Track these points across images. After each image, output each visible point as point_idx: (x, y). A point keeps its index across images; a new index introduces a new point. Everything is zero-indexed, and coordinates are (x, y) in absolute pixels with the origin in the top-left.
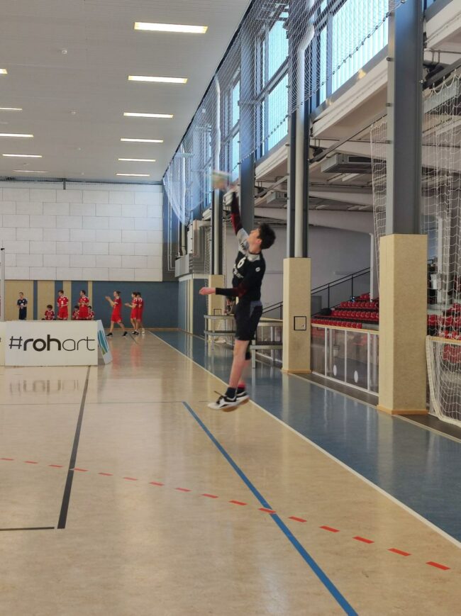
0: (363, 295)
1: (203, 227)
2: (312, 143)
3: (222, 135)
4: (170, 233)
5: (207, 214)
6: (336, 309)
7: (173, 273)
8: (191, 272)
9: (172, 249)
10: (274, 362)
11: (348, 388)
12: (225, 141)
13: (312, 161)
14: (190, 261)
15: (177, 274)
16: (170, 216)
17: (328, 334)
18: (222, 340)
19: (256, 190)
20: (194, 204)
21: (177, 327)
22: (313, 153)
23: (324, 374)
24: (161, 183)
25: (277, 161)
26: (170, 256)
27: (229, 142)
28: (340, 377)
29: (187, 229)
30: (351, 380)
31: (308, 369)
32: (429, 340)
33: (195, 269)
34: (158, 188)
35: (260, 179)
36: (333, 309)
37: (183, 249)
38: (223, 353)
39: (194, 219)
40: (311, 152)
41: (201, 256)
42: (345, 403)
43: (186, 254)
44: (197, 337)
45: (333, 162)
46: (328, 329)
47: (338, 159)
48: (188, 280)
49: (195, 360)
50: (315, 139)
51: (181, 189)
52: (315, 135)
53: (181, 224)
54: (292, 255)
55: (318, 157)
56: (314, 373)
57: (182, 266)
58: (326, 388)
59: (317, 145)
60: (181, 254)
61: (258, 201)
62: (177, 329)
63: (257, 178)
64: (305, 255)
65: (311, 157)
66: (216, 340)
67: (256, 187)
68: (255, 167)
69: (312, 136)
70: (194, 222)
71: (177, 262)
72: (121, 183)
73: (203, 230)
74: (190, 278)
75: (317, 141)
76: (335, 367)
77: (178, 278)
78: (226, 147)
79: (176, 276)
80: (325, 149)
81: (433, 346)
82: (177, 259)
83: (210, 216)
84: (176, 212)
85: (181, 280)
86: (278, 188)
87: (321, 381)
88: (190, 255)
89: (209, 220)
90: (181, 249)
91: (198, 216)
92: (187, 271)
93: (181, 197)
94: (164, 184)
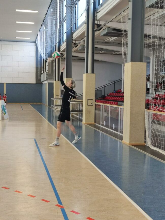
0: (119, 90)
1: (52, 60)
2: (96, 22)
3: (59, 20)
4: (39, 63)
6: (107, 96)
7: (40, 80)
8: (47, 80)
9: (40, 69)
11: (110, 131)
13: (96, 31)
14: (47, 75)
15: (42, 81)
16: (39, 56)
17: (102, 108)
19: (73, 44)
20: (49, 50)
21: (42, 102)
22: (97, 27)
23: (100, 124)
24: (35, 42)
25: (82, 31)
26: (39, 73)
28: (107, 126)
29: (46, 62)
30: (111, 128)
32: (146, 111)
33: (49, 79)
34: (34, 44)
35: (75, 39)
36: (106, 96)
37: (44, 70)
39: (48, 57)
40: (96, 26)
41: (51, 73)
42: (109, 139)
43: (46, 72)
44: (49, 107)
45: (106, 32)
46: (102, 105)
47: (108, 30)
48: (46, 83)
50: (98, 21)
52: (98, 19)
53: (43, 59)
54: (87, 72)
55: (99, 28)
56: (96, 124)
57: (44, 77)
58: (101, 132)
59: (99, 23)
60: (44, 72)
61: (74, 49)
62: (42, 104)
63: (73, 39)
64: (93, 72)
66: (57, 108)
68: (73, 34)
69: (96, 19)
71: (42, 75)
72: (18, 42)
73: (52, 62)
74: (47, 82)
76: (105, 122)
78: (61, 26)
80: (102, 25)
81: (148, 114)
82: (42, 74)
84: (41, 54)
85: (43, 83)
86: (82, 43)
87: (98, 128)
91: (50, 56)
93: (44, 48)
94: (36, 42)
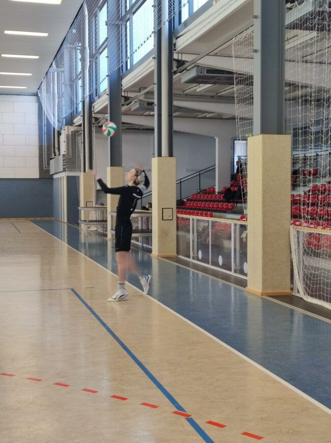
0: (209, 189)
1: (74, 131)
2: (175, 56)
3: (90, 53)
4: (45, 137)
5: (78, 120)
6: (188, 200)
7: (48, 171)
8: (64, 170)
9: (47, 150)
10: (143, 247)
12: (93, 57)
13: (175, 73)
14: (63, 160)
15: (52, 172)
16: (44, 122)
17: (193, 223)
18: (93, 228)
19: (123, 99)
20: (65, 113)
21: (52, 216)
23: (189, 257)
24: (36, 95)
25: (142, 74)
26: (45, 156)
27: (96, 58)
28: (205, 260)
29: (59, 134)
30: (215, 263)
31: (174, 253)
32: (293, 229)
33: (68, 168)
34: (34, 98)
35: (126, 89)
36: (185, 200)
37: (56, 151)
38: (94, 239)
39: (66, 125)
40: (175, 64)
41: (73, 156)
43: (59, 155)
44: (71, 225)
46: (193, 219)
47: (197, 71)
48: (61, 178)
49: (68, 244)
50: (178, 53)
51: (54, 99)
52: (178, 50)
53: (54, 129)
54: (160, 155)
55: (181, 68)
56: (179, 256)
57: (57, 165)
58: (191, 270)
59: (180, 58)
60: (55, 155)
61: (124, 108)
62: (53, 218)
63: (123, 89)
64: (171, 154)
65: (175, 69)
66: (89, 228)
67: (122, 96)
68: (122, 79)
69: (175, 50)
70: (66, 127)
71: (52, 162)
73: (75, 134)
74: (63, 176)
75: (180, 55)
76: (200, 252)
77: (52, 175)
78: (94, 63)
79: (51, 173)
80: (187, 62)
81: (296, 234)
82: (51, 159)
83: (81, 122)
84: (50, 120)
85: (55, 177)
86: (142, 98)
87: (187, 264)
88: (64, 155)
89: (80, 125)
90: (54, 151)
91: (70, 122)
92: (61, 169)
93: (54, 107)
94: (39, 95)
